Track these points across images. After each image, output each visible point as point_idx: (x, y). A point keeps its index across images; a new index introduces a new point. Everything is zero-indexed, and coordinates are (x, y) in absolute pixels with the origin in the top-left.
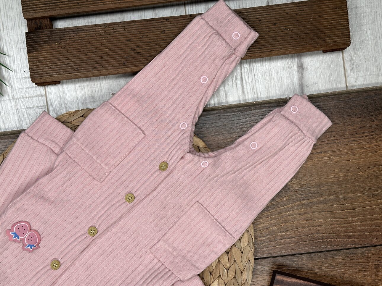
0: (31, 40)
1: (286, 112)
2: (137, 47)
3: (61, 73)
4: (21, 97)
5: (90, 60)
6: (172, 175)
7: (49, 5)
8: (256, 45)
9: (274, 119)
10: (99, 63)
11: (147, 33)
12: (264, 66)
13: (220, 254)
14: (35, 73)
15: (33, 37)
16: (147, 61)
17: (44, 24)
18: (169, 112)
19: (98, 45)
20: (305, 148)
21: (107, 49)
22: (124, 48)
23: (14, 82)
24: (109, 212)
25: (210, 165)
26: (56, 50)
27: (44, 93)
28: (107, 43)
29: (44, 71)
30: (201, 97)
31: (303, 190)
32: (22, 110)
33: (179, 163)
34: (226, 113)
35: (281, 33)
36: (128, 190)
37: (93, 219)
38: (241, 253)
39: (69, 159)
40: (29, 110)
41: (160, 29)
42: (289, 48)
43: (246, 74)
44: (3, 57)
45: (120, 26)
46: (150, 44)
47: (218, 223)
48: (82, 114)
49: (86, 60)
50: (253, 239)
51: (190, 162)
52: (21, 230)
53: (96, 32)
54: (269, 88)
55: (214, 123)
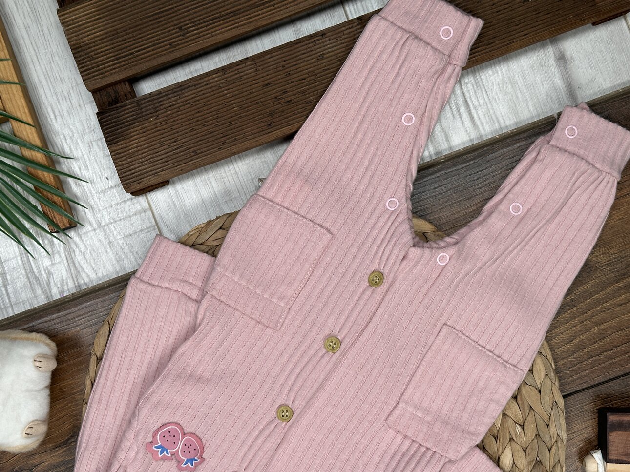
0: (108, 125)
1: (558, 139)
2: (283, 92)
3: (170, 165)
4: (112, 221)
5: (212, 133)
6: (392, 290)
7: (124, 59)
8: (481, 39)
9: (540, 157)
10: (228, 135)
11: (294, 65)
12: (499, 72)
13: (505, 402)
14: (129, 175)
15: (110, 117)
16: (306, 112)
17: (122, 92)
18: (362, 187)
19: (219, 105)
20: (605, 192)
21: (236, 108)
22: (262, 100)
23: (94, 200)
24: (304, 375)
25: (452, 259)
26: (153, 131)
27: (147, 206)
28: (233, 98)
29: (143, 170)
30: (410, 149)
31: (616, 264)
32: (118, 243)
33: (401, 268)
34: (455, 166)
35: (518, 9)
36: (326, 332)
37: (279, 393)
38: (537, 393)
39: (219, 303)
40: (130, 238)
41: (314, 54)
42: (538, 31)
43: (472, 93)
44: (66, 163)
45: (248, 66)
46: (304, 83)
47: (488, 353)
48: (220, 226)
49: (206, 135)
50: (553, 364)
51: (418, 262)
52: (169, 439)
53: (211, 85)
54: (516, 107)
55: (439, 186)
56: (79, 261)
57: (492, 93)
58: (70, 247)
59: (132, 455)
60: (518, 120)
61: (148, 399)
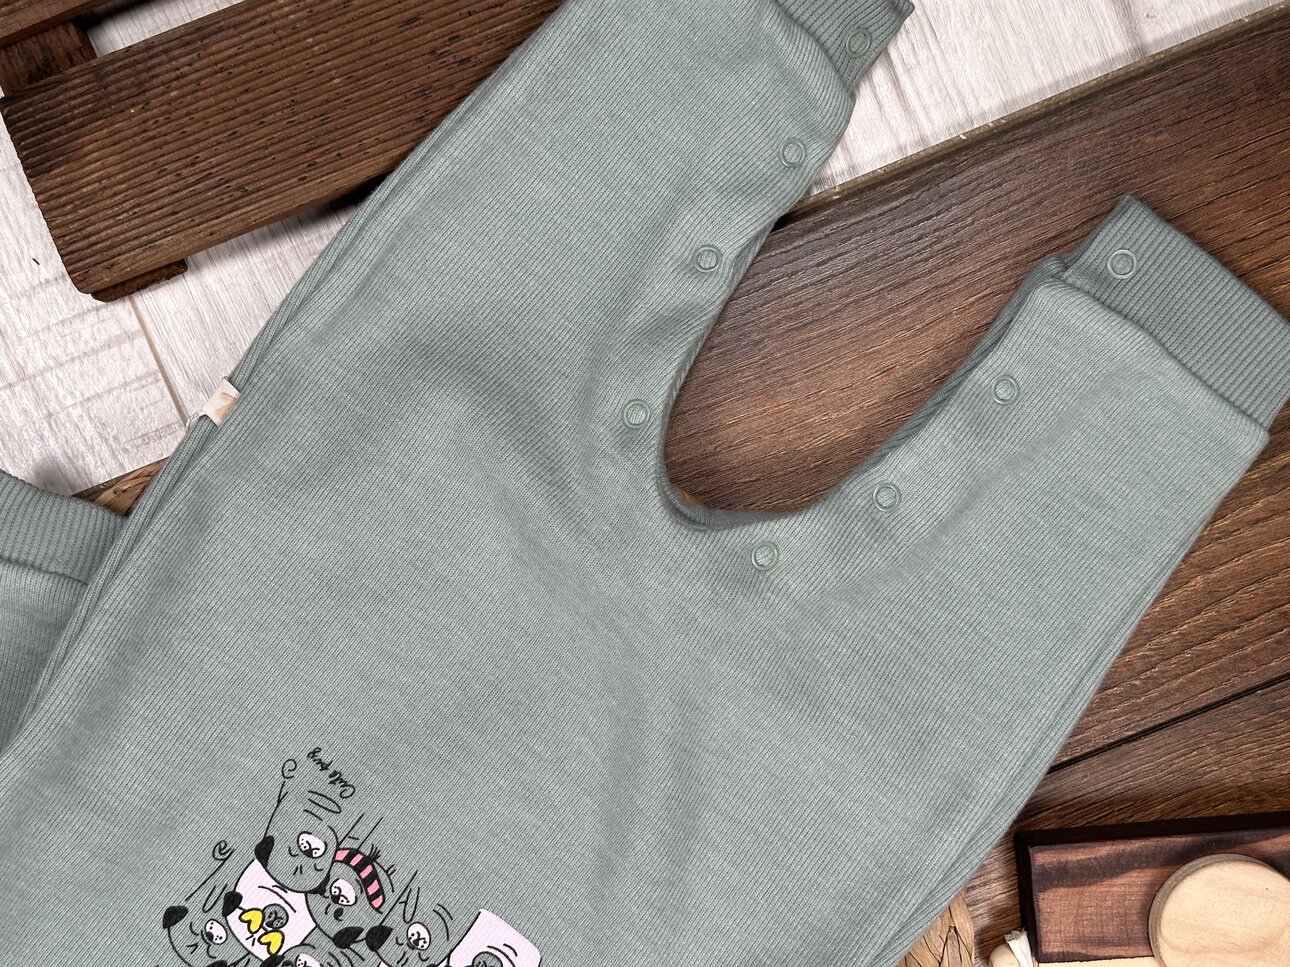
0: (26, 127)
2: (450, 39)
3: (182, 223)
4: (51, 363)
5: (280, 141)
10: (319, 147)
14: (83, 249)
15: (31, 109)
17: (60, 50)
19: (296, 73)
21: (338, 80)
22: (400, 57)
26: (136, 138)
27: (137, 326)
28: (328, 56)
29: (117, 235)
32: (68, 415)
34: (866, 209)
40: (96, 405)
49: (267, 147)
53: (273, 25)
54: (1003, 65)
55: (830, 259)
57: (947, 34)
60: (1009, 97)
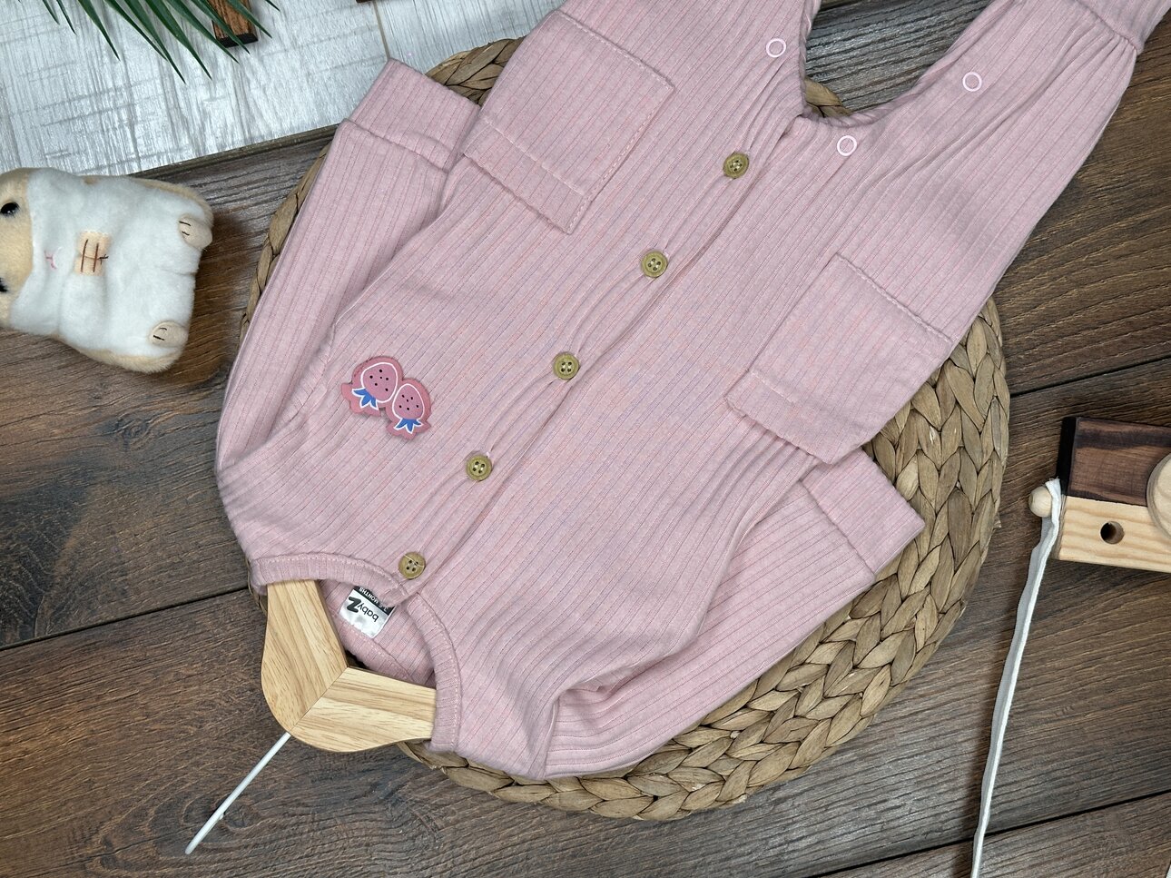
4: (316, 40)
6: (760, 187)
18: (730, 16)
20: (1115, 70)
24: (603, 309)
25: (862, 146)
31: (1120, 191)
32: (321, 76)
33: (778, 151)
36: (646, 245)
37: (561, 334)
38: (970, 379)
39: (479, 176)
40: (341, 71)
47: (899, 306)
48: (494, 56)
50: (1000, 339)
51: (806, 144)
52: (379, 381)
55: (854, 37)
56: (256, 98)
58: (243, 74)
59: (318, 399)
61: (351, 315)
